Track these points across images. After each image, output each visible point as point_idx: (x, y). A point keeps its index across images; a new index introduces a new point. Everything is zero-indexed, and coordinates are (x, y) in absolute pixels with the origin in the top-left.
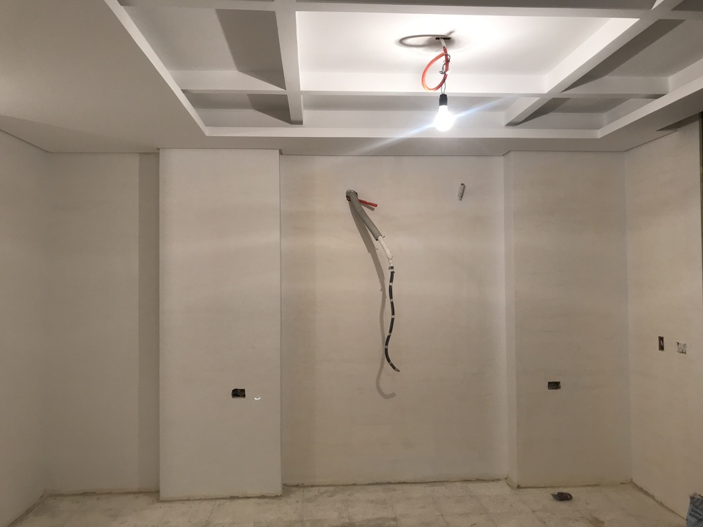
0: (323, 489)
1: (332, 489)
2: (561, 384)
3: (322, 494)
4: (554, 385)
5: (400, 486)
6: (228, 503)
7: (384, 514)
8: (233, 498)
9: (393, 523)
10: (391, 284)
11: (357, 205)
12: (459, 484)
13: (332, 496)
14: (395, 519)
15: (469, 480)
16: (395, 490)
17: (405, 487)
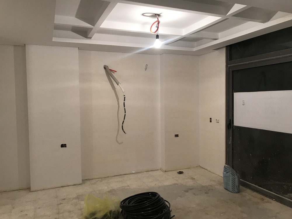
0: (97, 180)
1: (100, 179)
2: (179, 135)
3: (97, 181)
4: (177, 136)
5: (125, 175)
6: (61, 189)
7: (123, 185)
8: (62, 187)
9: (128, 187)
10: (124, 102)
11: (109, 71)
12: (145, 173)
13: (102, 182)
14: (128, 186)
15: (148, 171)
16: (124, 177)
17: (127, 175)
